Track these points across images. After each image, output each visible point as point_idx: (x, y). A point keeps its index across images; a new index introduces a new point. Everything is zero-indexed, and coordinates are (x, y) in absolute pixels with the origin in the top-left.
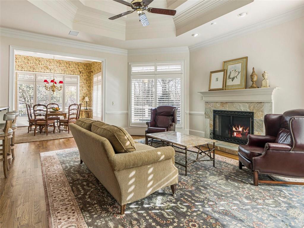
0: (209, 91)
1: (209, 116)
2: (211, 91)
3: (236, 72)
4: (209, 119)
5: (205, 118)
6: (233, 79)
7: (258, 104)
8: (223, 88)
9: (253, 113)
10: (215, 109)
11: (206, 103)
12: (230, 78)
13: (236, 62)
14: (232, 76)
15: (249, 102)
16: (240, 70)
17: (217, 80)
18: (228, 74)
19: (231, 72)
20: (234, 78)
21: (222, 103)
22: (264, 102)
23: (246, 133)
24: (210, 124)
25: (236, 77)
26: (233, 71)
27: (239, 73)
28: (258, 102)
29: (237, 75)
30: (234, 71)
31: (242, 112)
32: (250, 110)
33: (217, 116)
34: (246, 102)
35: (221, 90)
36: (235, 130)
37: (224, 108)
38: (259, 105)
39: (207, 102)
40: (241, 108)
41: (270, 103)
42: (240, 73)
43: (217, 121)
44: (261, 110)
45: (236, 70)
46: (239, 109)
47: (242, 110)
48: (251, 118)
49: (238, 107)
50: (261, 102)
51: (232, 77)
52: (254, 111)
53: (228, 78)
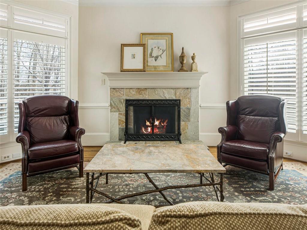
0: (121, 71)
1: (118, 109)
2: (124, 71)
3: (159, 49)
4: (117, 113)
5: (111, 112)
6: (156, 58)
7: (184, 91)
8: (144, 69)
9: (180, 100)
10: (128, 98)
11: (112, 90)
12: (153, 57)
13: (159, 37)
14: (154, 54)
15: (174, 88)
16: (165, 48)
17: (134, 57)
18: (149, 51)
19: (152, 48)
20: (158, 57)
21: (140, 90)
22: (191, 88)
23: (164, 126)
24: (119, 120)
25: (160, 56)
26: (155, 47)
27: (163, 51)
28: (184, 88)
29: (161, 54)
30: (157, 48)
31: (167, 100)
32: (176, 97)
33: (132, 108)
34: (171, 88)
35: (141, 71)
36: (149, 125)
37: (142, 96)
38: (186, 91)
39: (114, 88)
40: (165, 96)
41: (197, 89)
42: (165, 51)
43: (131, 114)
44: (188, 96)
45: (160, 48)
46: (162, 96)
47: (167, 97)
48: (176, 107)
49: (162, 94)
50: (188, 88)
51: (155, 56)
52: (181, 98)
53: (150, 56)
